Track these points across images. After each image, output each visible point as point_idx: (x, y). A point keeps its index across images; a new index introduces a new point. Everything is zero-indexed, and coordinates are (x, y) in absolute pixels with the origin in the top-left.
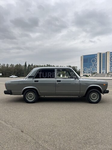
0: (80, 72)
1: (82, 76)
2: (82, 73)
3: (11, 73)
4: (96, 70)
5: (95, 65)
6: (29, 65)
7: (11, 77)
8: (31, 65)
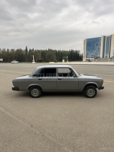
0: (82, 57)
1: (85, 60)
2: (85, 57)
3: (12, 58)
4: (99, 55)
5: (98, 49)
6: (30, 50)
7: (12, 62)
8: (32, 49)
